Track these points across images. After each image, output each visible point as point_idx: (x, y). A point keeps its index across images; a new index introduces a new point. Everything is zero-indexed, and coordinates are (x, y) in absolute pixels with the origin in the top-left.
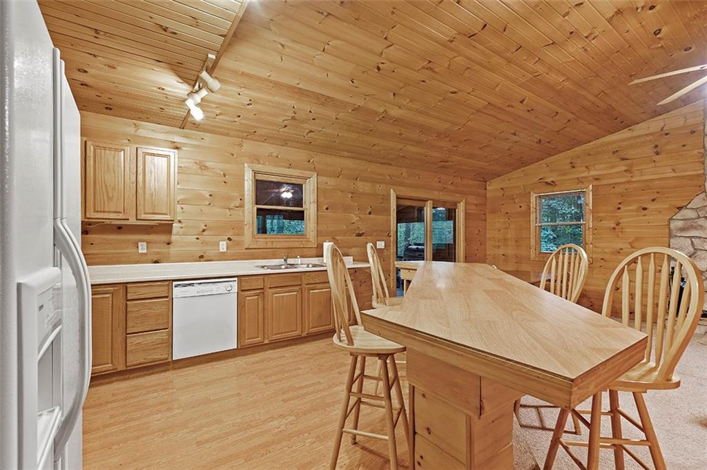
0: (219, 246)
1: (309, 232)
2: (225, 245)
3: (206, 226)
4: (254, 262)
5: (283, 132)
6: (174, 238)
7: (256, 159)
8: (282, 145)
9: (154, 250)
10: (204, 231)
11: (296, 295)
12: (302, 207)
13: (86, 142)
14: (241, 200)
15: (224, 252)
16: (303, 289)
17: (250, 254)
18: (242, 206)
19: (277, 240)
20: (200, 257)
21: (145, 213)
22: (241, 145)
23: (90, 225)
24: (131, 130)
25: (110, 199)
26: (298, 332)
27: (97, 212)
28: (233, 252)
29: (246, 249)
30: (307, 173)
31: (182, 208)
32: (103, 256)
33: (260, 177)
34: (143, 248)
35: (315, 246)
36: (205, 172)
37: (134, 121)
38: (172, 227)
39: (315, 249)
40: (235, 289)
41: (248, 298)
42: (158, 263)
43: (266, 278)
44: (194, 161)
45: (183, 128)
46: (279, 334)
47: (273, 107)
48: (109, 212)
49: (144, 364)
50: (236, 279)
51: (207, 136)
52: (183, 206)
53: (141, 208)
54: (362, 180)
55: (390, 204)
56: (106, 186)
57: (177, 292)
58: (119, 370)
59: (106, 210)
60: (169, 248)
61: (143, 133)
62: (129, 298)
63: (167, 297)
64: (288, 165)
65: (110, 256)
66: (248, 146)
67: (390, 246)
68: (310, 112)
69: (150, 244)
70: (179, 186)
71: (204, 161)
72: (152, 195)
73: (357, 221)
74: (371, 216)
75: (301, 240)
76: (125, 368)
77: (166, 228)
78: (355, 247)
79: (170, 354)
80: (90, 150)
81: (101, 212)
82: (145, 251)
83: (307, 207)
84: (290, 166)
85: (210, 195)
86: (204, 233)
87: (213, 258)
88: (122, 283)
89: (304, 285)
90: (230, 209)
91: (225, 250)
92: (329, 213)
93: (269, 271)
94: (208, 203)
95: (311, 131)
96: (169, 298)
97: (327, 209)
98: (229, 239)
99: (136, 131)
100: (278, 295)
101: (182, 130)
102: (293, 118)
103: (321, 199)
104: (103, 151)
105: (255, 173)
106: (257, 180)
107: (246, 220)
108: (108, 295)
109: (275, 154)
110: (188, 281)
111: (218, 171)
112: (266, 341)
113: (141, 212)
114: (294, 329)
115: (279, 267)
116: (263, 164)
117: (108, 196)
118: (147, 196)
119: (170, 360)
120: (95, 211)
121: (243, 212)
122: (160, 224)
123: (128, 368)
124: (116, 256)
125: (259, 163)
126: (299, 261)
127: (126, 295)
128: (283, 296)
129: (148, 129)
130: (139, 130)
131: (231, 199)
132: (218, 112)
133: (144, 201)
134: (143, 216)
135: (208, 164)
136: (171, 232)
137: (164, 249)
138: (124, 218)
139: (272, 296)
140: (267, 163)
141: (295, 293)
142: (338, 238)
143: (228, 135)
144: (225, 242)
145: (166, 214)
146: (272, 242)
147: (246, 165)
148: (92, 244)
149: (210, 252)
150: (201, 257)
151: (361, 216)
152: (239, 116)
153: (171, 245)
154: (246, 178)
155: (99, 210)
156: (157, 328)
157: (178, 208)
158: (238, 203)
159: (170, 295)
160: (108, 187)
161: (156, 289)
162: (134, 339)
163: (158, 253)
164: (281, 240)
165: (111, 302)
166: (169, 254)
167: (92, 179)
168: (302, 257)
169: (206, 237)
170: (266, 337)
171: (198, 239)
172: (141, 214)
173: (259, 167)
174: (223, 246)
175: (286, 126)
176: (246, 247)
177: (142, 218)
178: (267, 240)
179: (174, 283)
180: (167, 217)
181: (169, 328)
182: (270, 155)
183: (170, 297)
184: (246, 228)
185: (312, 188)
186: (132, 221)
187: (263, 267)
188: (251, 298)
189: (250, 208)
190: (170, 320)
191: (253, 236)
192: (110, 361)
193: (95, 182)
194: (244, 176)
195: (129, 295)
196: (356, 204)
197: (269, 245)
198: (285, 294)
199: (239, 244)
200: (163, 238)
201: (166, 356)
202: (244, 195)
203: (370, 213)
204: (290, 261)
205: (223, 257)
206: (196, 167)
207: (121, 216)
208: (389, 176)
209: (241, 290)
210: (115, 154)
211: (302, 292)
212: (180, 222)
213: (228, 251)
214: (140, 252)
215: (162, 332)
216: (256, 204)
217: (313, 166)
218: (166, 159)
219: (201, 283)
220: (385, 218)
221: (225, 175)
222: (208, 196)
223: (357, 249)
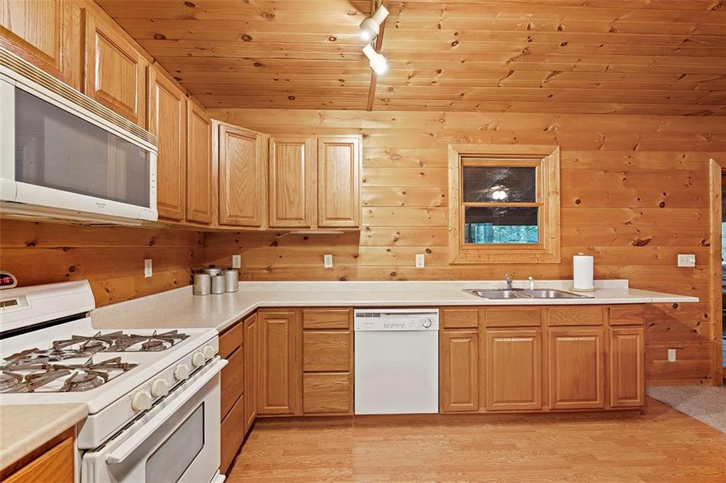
0: (414, 260)
1: (547, 240)
2: (423, 258)
3: (398, 233)
4: (461, 285)
5: (505, 85)
6: (362, 250)
7: (463, 136)
8: (503, 111)
9: (341, 265)
10: (396, 240)
11: (533, 341)
12: (534, 201)
13: (269, 139)
14: (443, 196)
15: (421, 269)
16: (545, 336)
17: (458, 273)
18: (444, 204)
19: (495, 252)
20: (391, 275)
21: (328, 219)
22: (442, 120)
23: (279, 235)
24: (316, 122)
25: (291, 203)
26: (535, 405)
27: (280, 219)
28: (432, 268)
29: (451, 264)
30: (543, 148)
31: (371, 212)
32: (290, 270)
33: (470, 162)
34: (328, 262)
35: (558, 262)
36: (398, 163)
37: (319, 111)
38: (359, 235)
39: (557, 267)
40: (436, 326)
41: (454, 341)
42: (345, 280)
43: (482, 312)
44: (383, 150)
45: (371, 110)
46: (502, 402)
47: (493, 37)
48: (290, 219)
49: (321, 413)
50: (437, 310)
51: (400, 115)
52: (372, 209)
53: (322, 212)
54: (644, 149)
55: (707, 185)
56: (287, 188)
57: (359, 323)
58: (295, 415)
59: (287, 217)
60: (357, 262)
61: (328, 122)
62: (305, 326)
63: (348, 329)
64: (511, 139)
65: (297, 270)
66: (454, 121)
67: (707, 263)
68: (560, 29)
69: (336, 258)
70: (365, 185)
71: (396, 148)
72: (334, 194)
73: (636, 219)
74: (665, 209)
75: (534, 252)
76: (302, 415)
77: (351, 237)
78: (631, 263)
79: (352, 407)
80: (273, 148)
81: (283, 219)
82: (331, 266)
83: (544, 201)
84: (515, 141)
85: (404, 193)
86: (397, 243)
87: (407, 276)
88: (299, 307)
89: (545, 327)
90: (429, 210)
91: (423, 266)
92: (581, 209)
93: (487, 301)
94: (400, 203)
95: (555, 73)
96: (349, 329)
97: (578, 202)
98: (428, 251)
99: (321, 121)
100: (502, 340)
101: (370, 112)
102: (526, 52)
103: (568, 187)
104: (284, 147)
105: (463, 156)
106: (464, 167)
107: (450, 225)
108: (283, 321)
109: (490, 126)
110: (373, 310)
111: (413, 160)
112: (482, 410)
113: (322, 217)
114: (530, 399)
115: (499, 293)
116: (474, 142)
117: (289, 201)
118: (329, 196)
119: (351, 413)
120: (278, 219)
121: (447, 212)
122: (345, 232)
123: (306, 415)
124: (303, 270)
125: (468, 142)
126: (531, 284)
127: (303, 323)
128: (509, 343)
129: (334, 118)
130: (325, 121)
131: (430, 195)
132: (410, 70)
133: (326, 203)
134: (325, 223)
135: (401, 152)
136: (359, 242)
137: (350, 264)
138: (305, 225)
139: (492, 340)
140: (480, 141)
141: (531, 340)
142: (598, 248)
143: (425, 108)
144: (423, 255)
145: (350, 219)
146: (488, 254)
147: (450, 147)
148: (280, 257)
149: (404, 268)
150: (393, 274)
151: (644, 210)
152: (439, 72)
153: (359, 258)
154: (450, 165)
155: (281, 217)
156: (337, 369)
157: (365, 211)
158: (439, 200)
159: (351, 326)
160: (290, 189)
161: (336, 318)
162: (312, 379)
163: (345, 269)
164: (503, 252)
165: (287, 330)
166: (356, 269)
167: (275, 181)
168: (535, 278)
169: (400, 248)
170: (482, 401)
171: (389, 250)
172: (322, 220)
173: (468, 148)
174: (420, 261)
175: (511, 72)
176: (450, 262)
177: (324, 225)
178: (481, 252)
179: (356, 311)
180: (351, 223)
181: (350, 369)
182: (485, 129)
183: (351, 329)
184: (451, 235)
185: (551, 170)
186: (314, 230)
187: (475, 292)
188: (459, 341)
189: (456, 207)
190: (351, 361)
191: (460, 247)
192: (286, 403)
193: (277, 184)
194: (447, 163)
195: (305, 323)
196: (633, 191)
197: (484, 260)
198: (513, 340)
199: (441, 257)
200: (350, 249)
201: (346, 408)
202: (447, 190)
203: (662, 205)
204: (517, 284)
205: (420, 275)
206: (386, 157)
207: (302, 224)
208: (703, 135)
209: (444, 328)
210: (296, 149)
211: (542, 338)
212: (368, 229)
213: (427, 268)
214: (326, 267)
215: (342, 376)
216: (464, 201)
217: (553, 137)
218: (349, 148)
219: (389, 314)
220: (695, 212)
221: (421, 164)
222: (400, 194)
223: (638, 268)
